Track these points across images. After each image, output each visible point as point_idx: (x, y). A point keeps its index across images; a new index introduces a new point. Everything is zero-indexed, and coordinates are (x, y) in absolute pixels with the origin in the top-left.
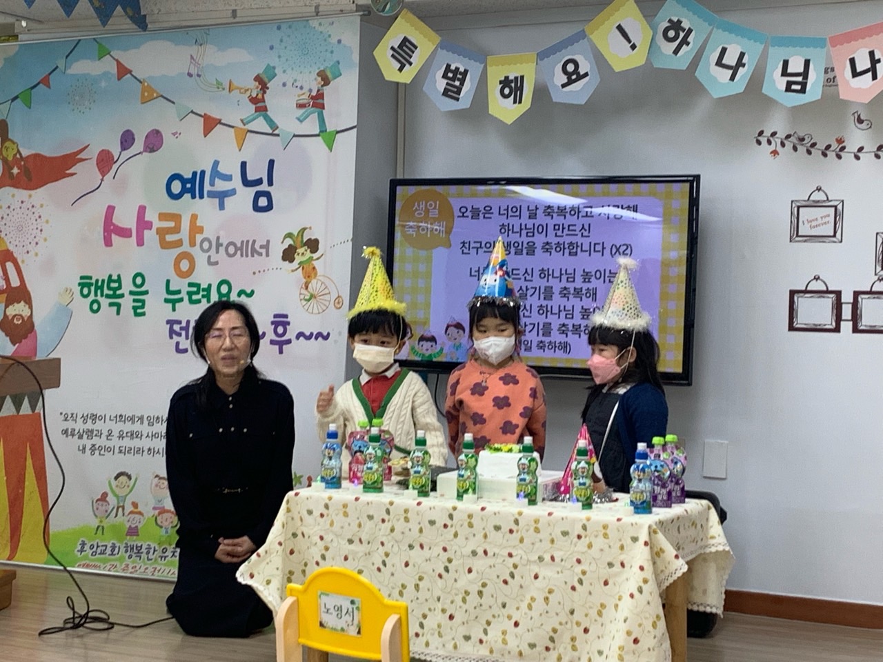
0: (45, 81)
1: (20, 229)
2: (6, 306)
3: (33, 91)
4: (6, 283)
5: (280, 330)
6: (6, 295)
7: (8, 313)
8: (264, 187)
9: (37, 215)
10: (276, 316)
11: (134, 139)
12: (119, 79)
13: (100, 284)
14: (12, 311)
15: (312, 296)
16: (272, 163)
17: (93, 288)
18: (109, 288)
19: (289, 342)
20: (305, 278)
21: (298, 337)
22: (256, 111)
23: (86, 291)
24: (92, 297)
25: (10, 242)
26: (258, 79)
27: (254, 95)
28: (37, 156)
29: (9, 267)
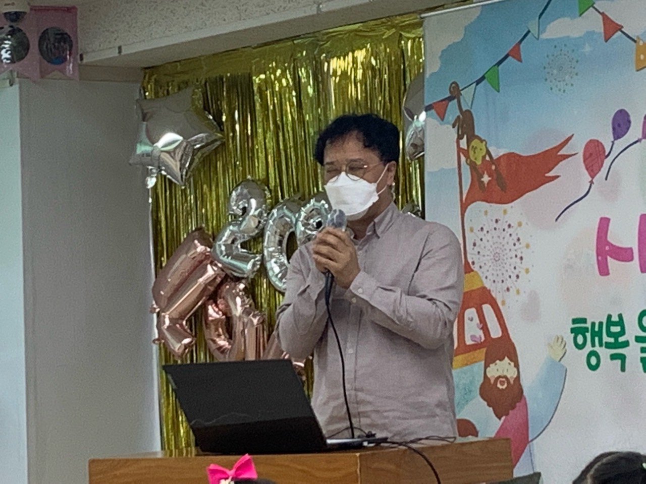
0: (515, 53)
1: (497, 258)
2: (486, 366)
3: (501, 66)
4: (484, 333)
6: (484, 350)
7: (489, 375)
9: (515, 237)
11: (629, 122)
12: (606, 41)
13: (597, 329)
14: (494, 371)
17: (588, 335)
18: (609, 334)
23: (580, 339)
24: (588, 348)
25: (486, 278)
29: (487, 309)
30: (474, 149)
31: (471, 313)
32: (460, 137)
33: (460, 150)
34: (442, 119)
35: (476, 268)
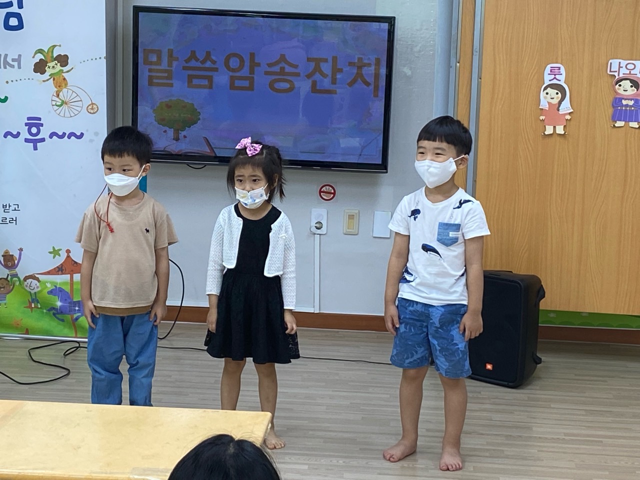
5: (34, 130)
8: (15, 9)
10: (29, 119)
15: (63, 103)
19: (43, 140)
20: (56, 87)
21: (51, 136)
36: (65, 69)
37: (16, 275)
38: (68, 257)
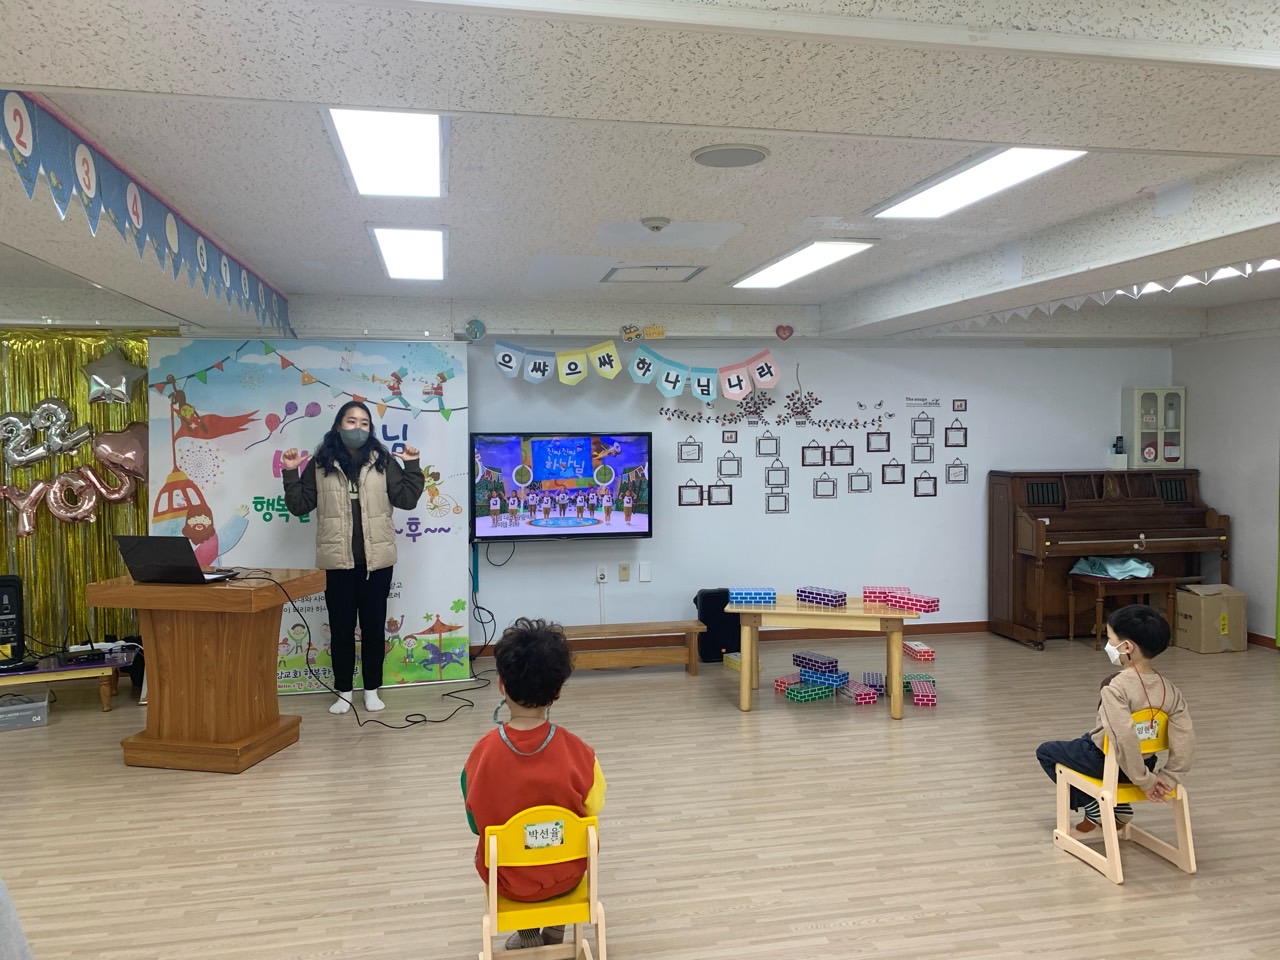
0: (219, 366)
1: (199, 465)
2: (188, 518)
3: (207, 372)
4: (188, 503)
5: (413, 527)
6: (187, 511)
7: (189, 523)
8: (400, 441)
9: (213, 456)
10: (410, 519)
11: (297, 408)
12: (283, 368)
13: (271, 502)
14: (192, 522)
15: (436, 507)
16: (405, 427)
17: (265, 505)
18: (279, 504)
19: (420, 534)
20: (430, 496)
21: (426, 531)
22: (394, 394)
23: (259, 507)
24: (265, 510)
25: (190, 475)
26: (394, 375)
27: (392, 384)
28: (212, 417)
29: (190, 491)
30: (185, 410)
31: (176, 492)
32: (173, 403)
33: (173, 410)
34: (161, 392)
35: (182, 470)
36: (437, 482)
37: (397, 637)
38: (438, 620)
